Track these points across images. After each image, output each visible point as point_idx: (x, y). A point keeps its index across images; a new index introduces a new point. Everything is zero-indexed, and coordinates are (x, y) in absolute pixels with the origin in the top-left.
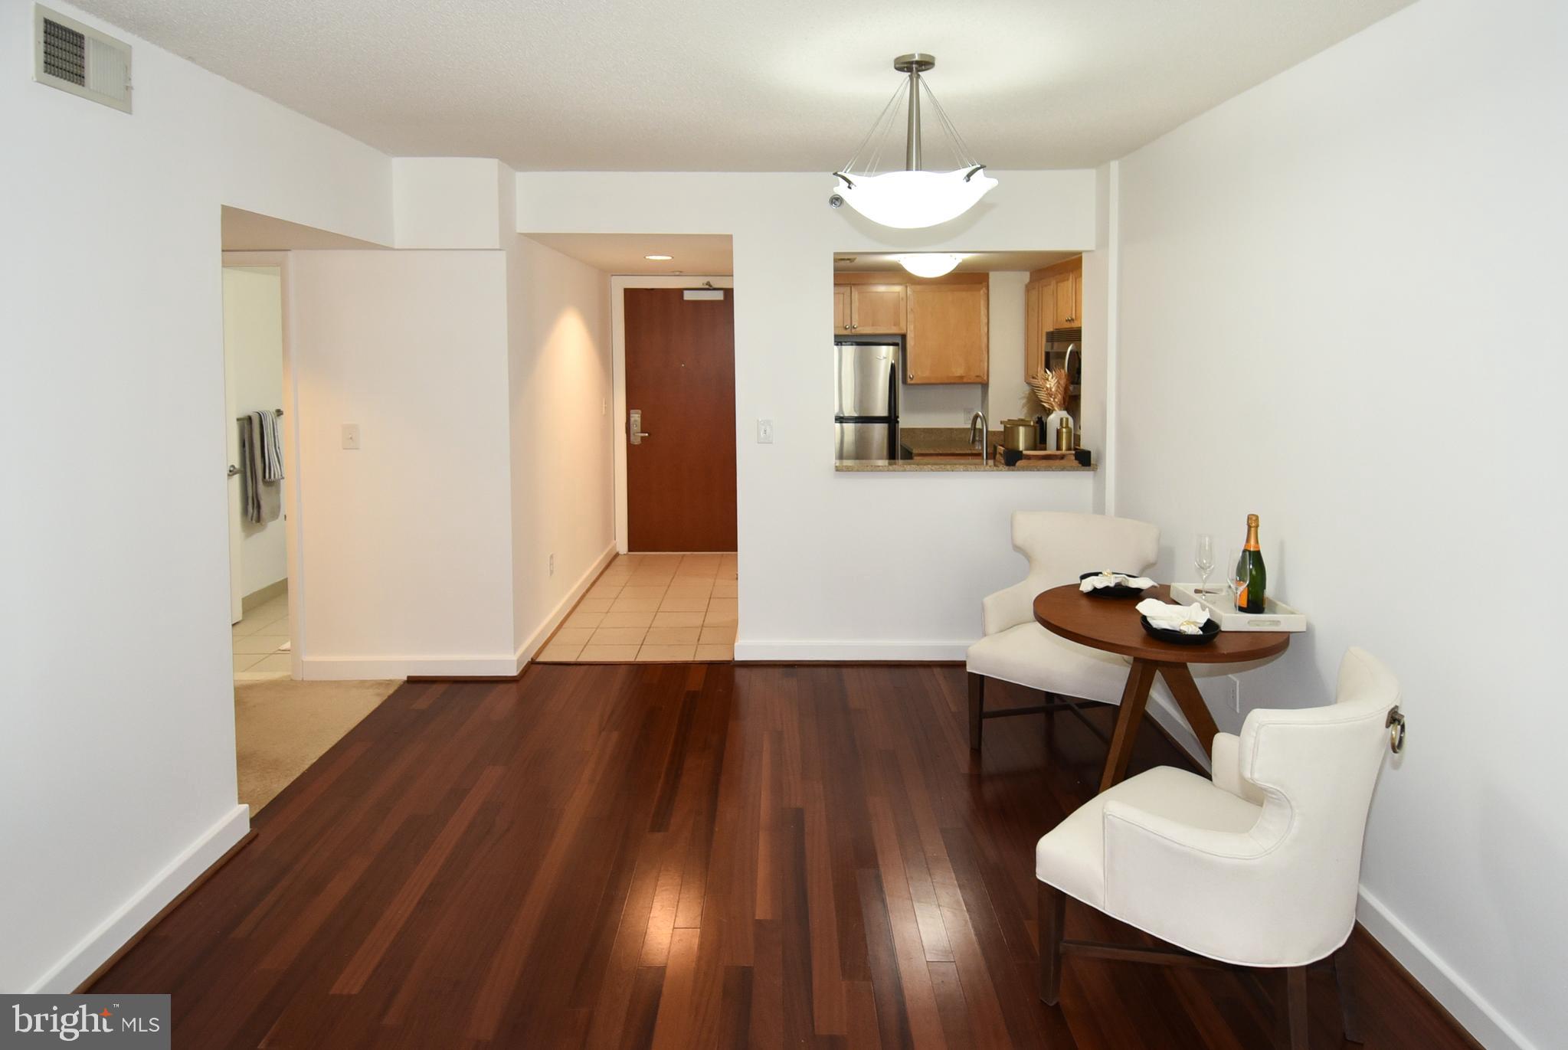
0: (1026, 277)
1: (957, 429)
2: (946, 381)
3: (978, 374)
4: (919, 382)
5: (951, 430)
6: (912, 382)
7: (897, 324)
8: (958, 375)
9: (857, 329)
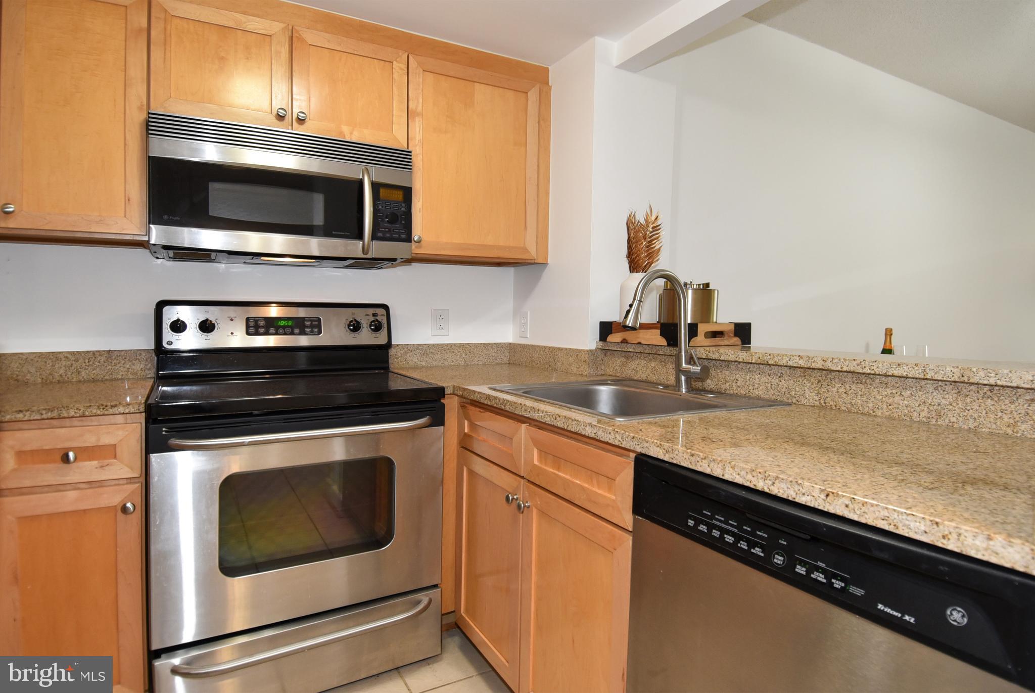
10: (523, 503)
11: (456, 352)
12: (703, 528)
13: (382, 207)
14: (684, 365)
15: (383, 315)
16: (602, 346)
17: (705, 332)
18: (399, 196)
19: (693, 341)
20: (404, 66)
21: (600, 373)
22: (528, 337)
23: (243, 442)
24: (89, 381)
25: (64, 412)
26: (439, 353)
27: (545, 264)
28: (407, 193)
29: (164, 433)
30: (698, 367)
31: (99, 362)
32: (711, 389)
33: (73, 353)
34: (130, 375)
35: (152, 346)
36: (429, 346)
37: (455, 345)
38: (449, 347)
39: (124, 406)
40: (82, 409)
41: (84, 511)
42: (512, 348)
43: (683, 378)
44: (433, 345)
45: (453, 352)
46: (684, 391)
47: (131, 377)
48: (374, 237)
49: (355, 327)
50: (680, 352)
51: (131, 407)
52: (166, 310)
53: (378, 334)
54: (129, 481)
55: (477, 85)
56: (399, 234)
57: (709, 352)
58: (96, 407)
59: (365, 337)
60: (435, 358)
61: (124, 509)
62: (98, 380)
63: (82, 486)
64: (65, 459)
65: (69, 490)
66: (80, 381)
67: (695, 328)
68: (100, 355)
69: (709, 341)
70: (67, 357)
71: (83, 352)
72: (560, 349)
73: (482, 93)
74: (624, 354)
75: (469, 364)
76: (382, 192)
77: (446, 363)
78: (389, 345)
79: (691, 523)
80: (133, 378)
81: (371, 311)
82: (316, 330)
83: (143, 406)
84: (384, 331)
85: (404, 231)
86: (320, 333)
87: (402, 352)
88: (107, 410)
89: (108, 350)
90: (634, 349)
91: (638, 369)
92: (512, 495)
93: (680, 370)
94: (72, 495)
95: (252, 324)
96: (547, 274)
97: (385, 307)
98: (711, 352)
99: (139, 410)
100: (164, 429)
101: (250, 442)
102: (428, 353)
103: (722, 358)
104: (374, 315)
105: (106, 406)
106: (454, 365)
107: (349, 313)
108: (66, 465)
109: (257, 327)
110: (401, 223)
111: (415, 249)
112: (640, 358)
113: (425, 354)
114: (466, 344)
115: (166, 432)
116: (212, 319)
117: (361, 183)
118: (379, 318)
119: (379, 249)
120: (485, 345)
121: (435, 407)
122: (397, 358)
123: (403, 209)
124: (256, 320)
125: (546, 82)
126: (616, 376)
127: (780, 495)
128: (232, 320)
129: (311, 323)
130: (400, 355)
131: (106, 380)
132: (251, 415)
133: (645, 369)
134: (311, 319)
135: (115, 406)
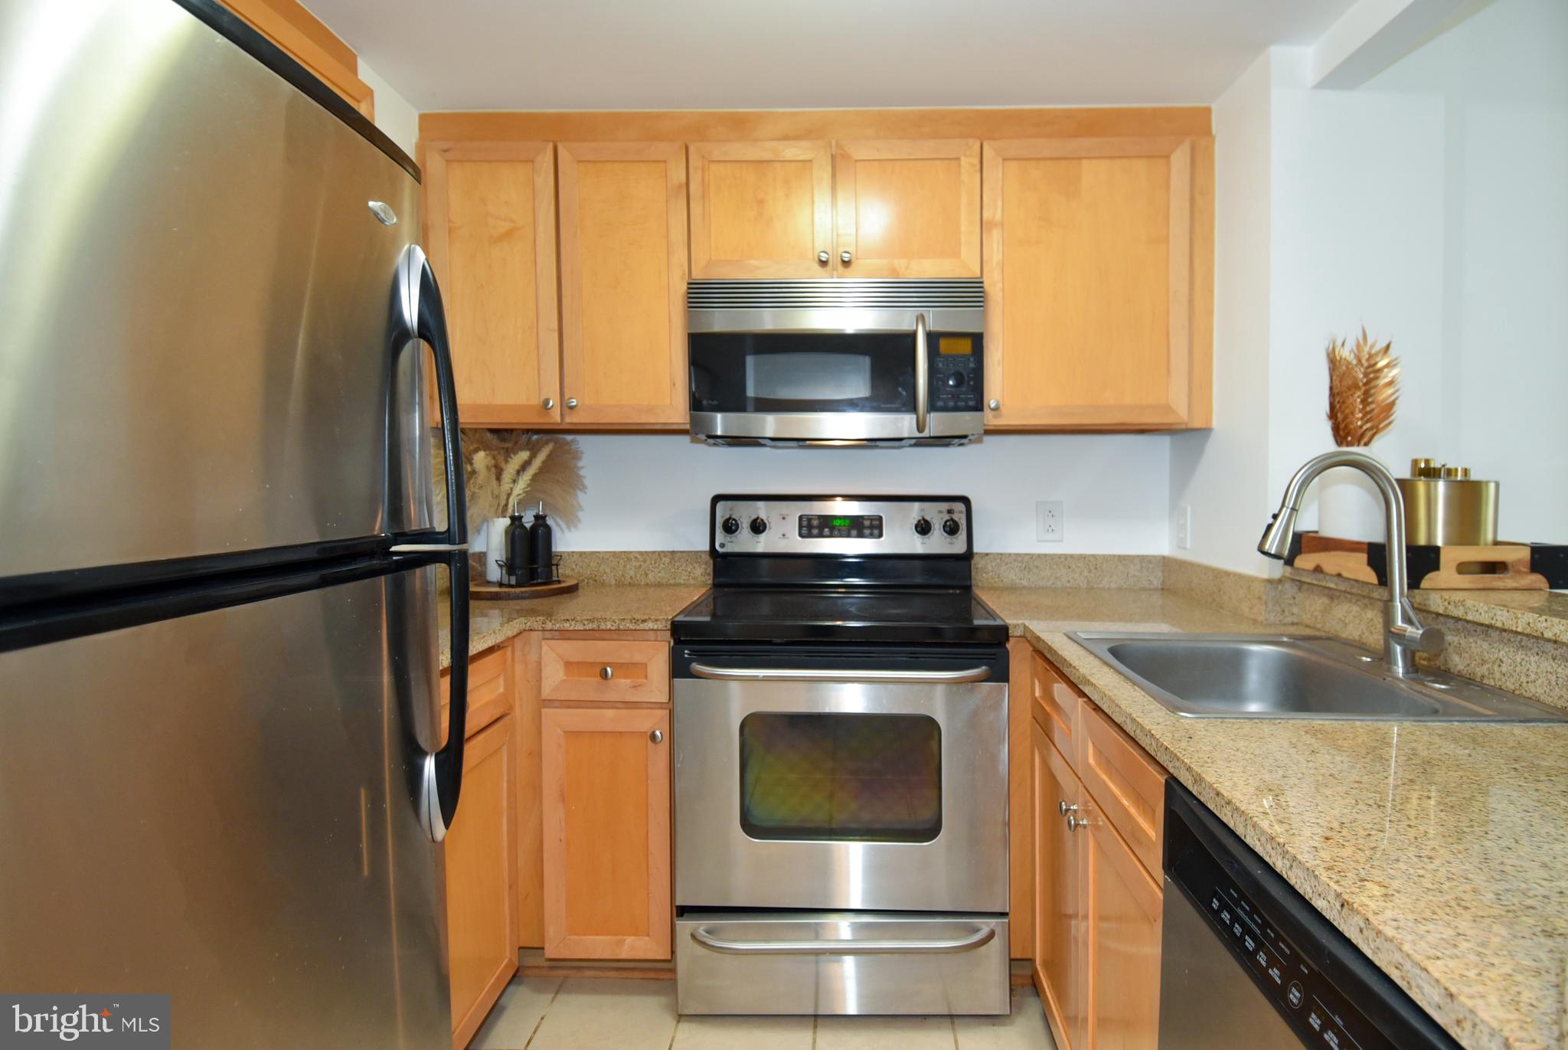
10: (1075, 820)
11: (1074, 567)
12: (1226, 916)
13: (943, 365)
14: (1399, 623)
15: (961, 512)
16: (1291, 574)
17: (1458, 562)
18: (965, 347)
19: (1430, 579)
20: (976, 161)
21: (1289, 619)
22: (1188, 547)
23: (757, 676)
24: (655, 585)
25: (602, 624)
26: (1048, 568)
27: (1205, 432)
28: (977, 341)
29: (686, 656)
30: (1418, 629)
31: (664, 564)
32: (1459, 672)
33: (641, 553)
34: (691, 580)
35: (706, 547)
36: (1031, 556)
37: (1072, 556)
38: (1063, 559)
39: (653, 622)
40: (618, 622)
41: (621, 733)
42: (1167, 564)
43: (1398, 649)
44: (1039, 556)
45: (1069, 567)
46: (1401, 670)
47: (692, 582)
48: (932, 407)
49: (923, 528)
50: (1391, 599)
51: (659, 623)
52: (720, 506)
53: (954, 539)
54: (659, 706)
55: (1085, 162)
56: (966, 400)
57: (1449, 603)
58: (629, 621)
59: (937, 544)
60: (1043, 575)
61: (653, 737)
62: (663, 585)
63: (618, 705)
64: (604, 675)
65: (608, 708)
66: (647, 585)
67: (1433, 556)
68: (665, 556)
69: (1465, 581)
70: (636, 558)
71: (650, 552)
72: (1227, 574)
73: (1094, 174)
74: (1326, 591)
75: (1095, 586)
76: (944, 345)
77: (1059, 584)
78: (968, 556)
79: (1215, 904)
80: (694, 584)
81: (945, 506)
82: (876, 532)
83: (669, 623)
84: (962, 535)
85: (972, 396)
86: (880, 535)
87: (994, 564)
88: (638, 625)
89: (671, 550)
90: (1336, 584)
91: (1347, 621)
92: (1066, 804)
93: (1390, 632)
94: (610, 713)
95: (805, 523)
96: (1213, 447)
97: (965, 500)
98: (1452, 603)
99: (666, 626)
100: (686, 652)
101: (764, 676)
102: (1032, 567)
103: (1470, 617)
104: (950, 512)
105: (638, 620)
106: (1071, 588)
107: (915, 511)
108: (605, 681)
109: (810, 527)
110: (969, 384)
111: (990, 419)
112: (1350, 601)
113: (1027, 569)
114: (1089, 555)
115: (688, 654)
116: (763, 516)
117: (913, 336)
118: (956, 517)
119: (937, 423)
120: (1122, 558)
121: (994, 655)
122: (987, 573)
123: (972, 365)
124: (810, 518)
125: (1207, 132)
126: (1314, 628)
127: (1297, 887)
128: (784, 518)
129: (871, 523)
130: (990, 569)
131: (671, 584)
132: (770, 643)
133: (1357, 622)
134: (871, 518)
135: (644, 621)
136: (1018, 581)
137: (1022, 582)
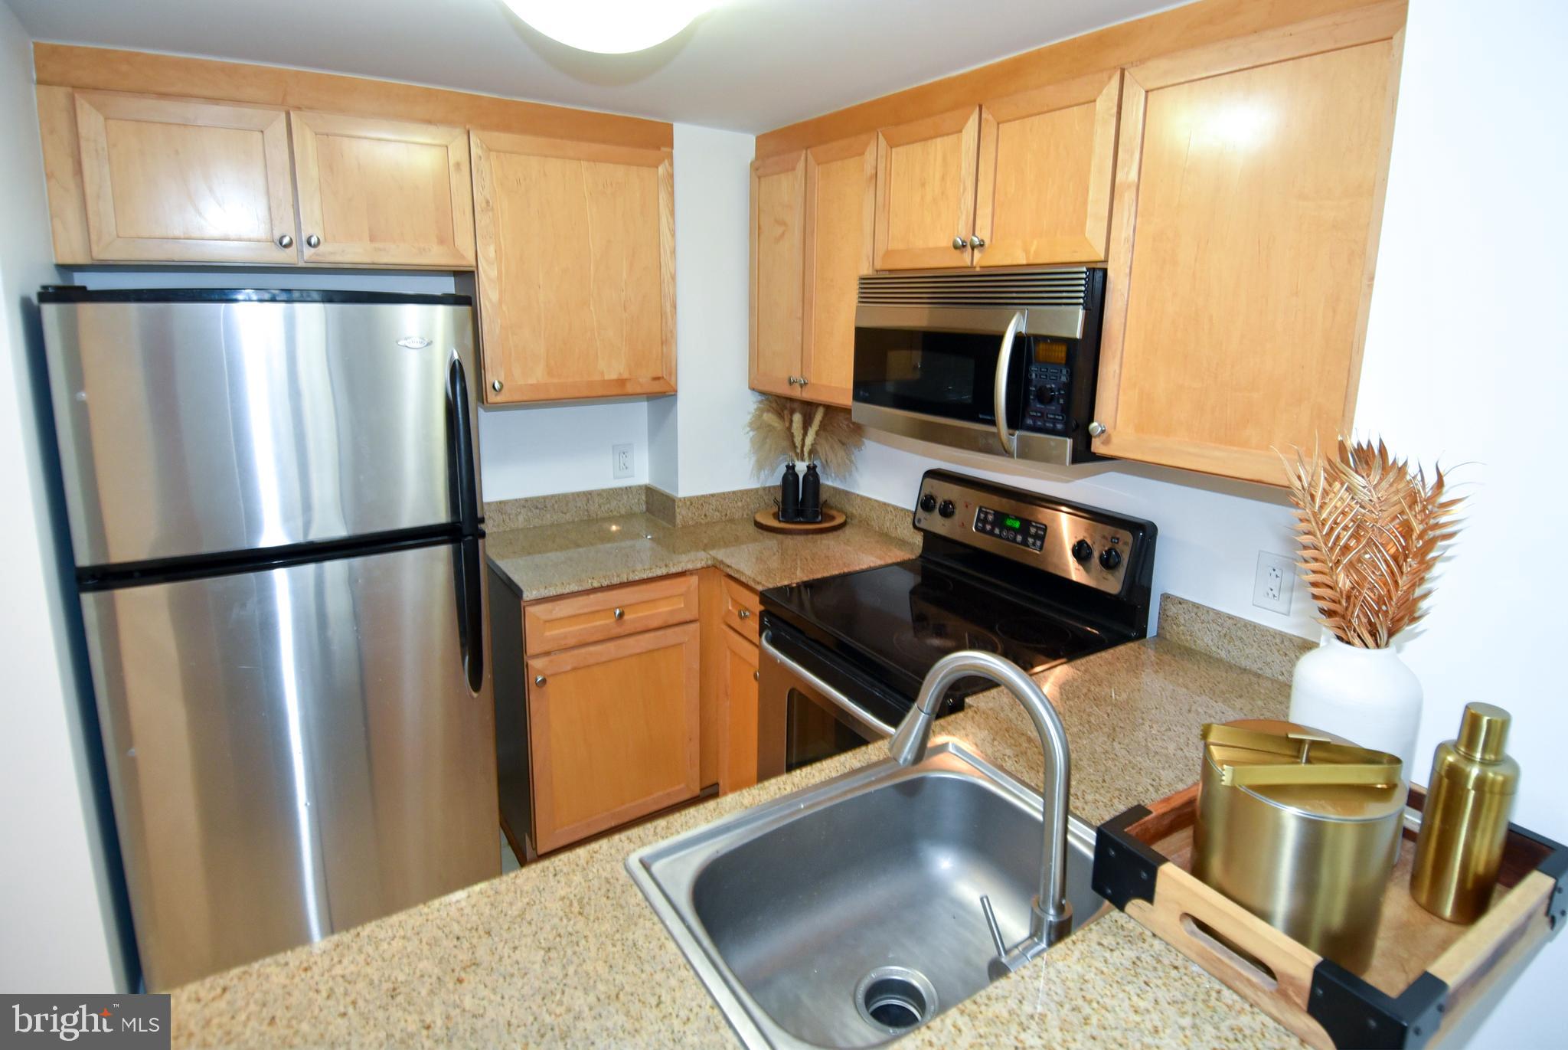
0: (746, 145)
1: (600, 493)
2: (585, 393)
3: (655, 375)
4: (517, 397)
5: (588, 495)
6: (499, 399)
7: (445, 239)
8: (614, 376)
9: (321, 248)
13: (1036, 375)
15: (1126, 544)
18: (1061, 354)
48: (1016, 426)
49: (1081, 551)
52: (926, 482)
53: (1110, 574)
56: (1054, 421)
59: (1091, 574)
60: (1247, 652)
76: (1041, 349)
81: (1111, 532)
82: (1038, 543)
84: (1120, 572)
85: (1061, 418)
86: (1041, 548)
87: (1187, 618)
95: (982, 516)
104: (1114, 539)
109: (985, 521)
110: (1059, 403)
113: (1228, 637)
118: (1120, 547)
122: (1178, 626)
123: (1064, 379)
124: (987, 512)
128: (967, 507)
129: (1037, 532)
130: (1183, 622)
134: (1037, 526)
136: (1214, 649)
137: (1219, 651)
